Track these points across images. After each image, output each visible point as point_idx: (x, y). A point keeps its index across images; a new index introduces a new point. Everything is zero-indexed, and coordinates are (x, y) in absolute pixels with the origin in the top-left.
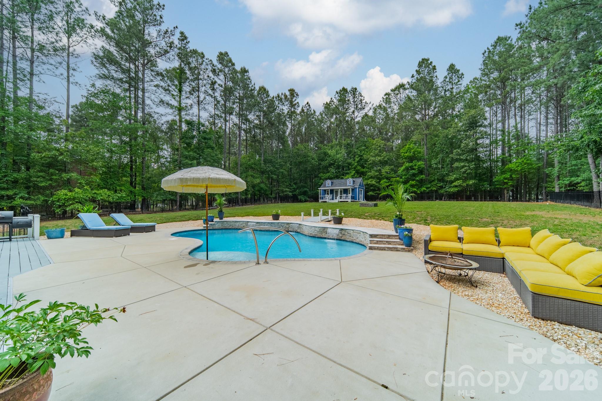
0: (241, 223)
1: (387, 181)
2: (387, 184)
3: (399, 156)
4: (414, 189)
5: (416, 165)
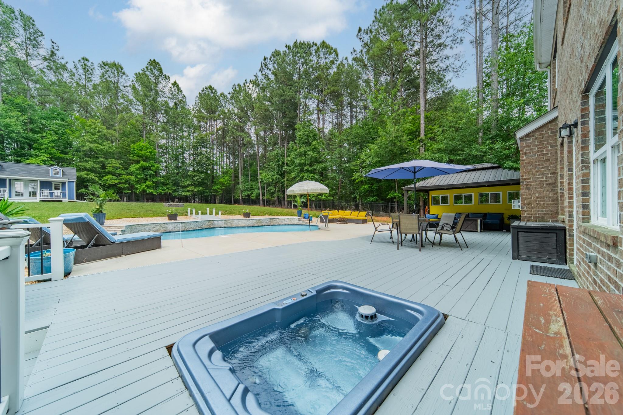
0: (153, 226)
1: (115, 178)
2: (117, 182)
3: (129, 150)
4: (151, 191)
5: (154, 166)
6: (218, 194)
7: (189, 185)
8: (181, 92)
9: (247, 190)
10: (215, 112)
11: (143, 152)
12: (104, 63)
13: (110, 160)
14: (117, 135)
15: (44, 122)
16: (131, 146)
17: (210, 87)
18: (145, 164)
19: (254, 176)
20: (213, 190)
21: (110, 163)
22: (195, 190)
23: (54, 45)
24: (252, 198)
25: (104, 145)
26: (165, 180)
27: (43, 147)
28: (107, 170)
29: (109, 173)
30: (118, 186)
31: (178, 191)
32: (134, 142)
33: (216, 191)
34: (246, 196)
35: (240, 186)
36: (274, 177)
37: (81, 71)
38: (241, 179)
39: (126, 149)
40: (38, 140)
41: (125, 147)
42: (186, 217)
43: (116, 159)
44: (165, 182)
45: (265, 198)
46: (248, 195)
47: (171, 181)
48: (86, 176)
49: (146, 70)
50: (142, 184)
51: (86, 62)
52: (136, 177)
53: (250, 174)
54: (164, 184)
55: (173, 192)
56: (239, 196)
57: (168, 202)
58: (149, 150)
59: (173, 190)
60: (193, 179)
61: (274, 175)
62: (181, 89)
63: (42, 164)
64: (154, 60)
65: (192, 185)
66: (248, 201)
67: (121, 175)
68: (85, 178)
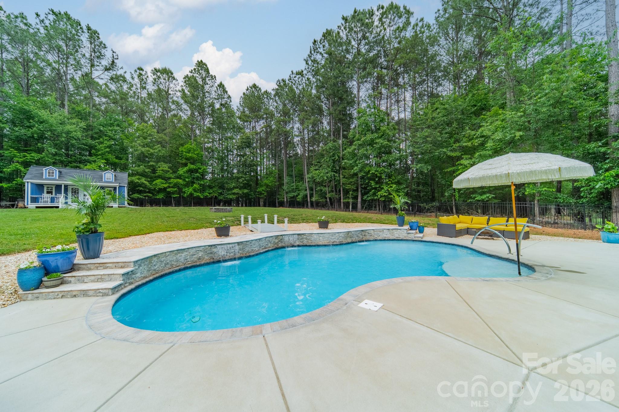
1: (164, 182)
2: (166, 186)
3: (177, 154)
4: (198, 194)
5: (200, 169)
6: (262, 196)
7: (234, 188)
8: (226, 92)
9: (293, 191)
10: (259, 110)
11: (190, 155)
12: (155, 69)
13: (160, 164)
14: (167, 139)
15: (102, 129)
16: (180, 149)
17: (255, 86)
18: (192, 167)
19: (299, 176)
20: (258, 192)
21: (159, 167)
22: (241, 193)
23: (114, 54)
24: (298, 200)
25: (154, 149)
26: (212, 183)
27: (100, 153)
28: (157, 174)
29: (159, 177)
30: (168, 190)
31: (223, 194)
32: (182, 145)
33: (261, 193)
34: (291, 198)
35: (285, 187)
36: (329, 175)
37: (137, 80)
38: (286, 179)
39: (175, 152)
40: (96, 146)
41: (174, 150)
42: (238, 227)
43: (166, 163)
44: (211, 185)
45: (314, 199)
46: (294, 197)
47: (217, 184)
48: (138, 181)
49: (193, 71)
50: (190, 187)
51: (141, 72)
52: (184, 180)
53: (295, 174)
54: (210, 187)
55: (219, 196)
56: (284, 198)
57: (214, 206)
58: (196, 152)
59: (219, 193)
60: (238, 181)
61: (327, 173)
62: (227, 90)
63: (98, 170)
64: (201, 61)
65: (237, 188)
66: (293, 203)
67: (170, 178)
68: (136, 183)
